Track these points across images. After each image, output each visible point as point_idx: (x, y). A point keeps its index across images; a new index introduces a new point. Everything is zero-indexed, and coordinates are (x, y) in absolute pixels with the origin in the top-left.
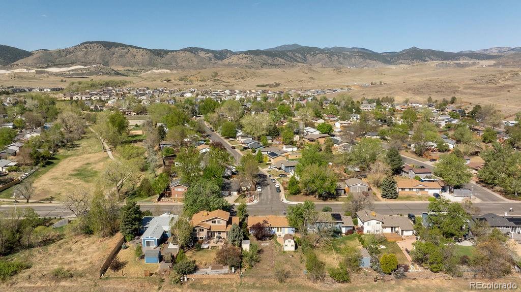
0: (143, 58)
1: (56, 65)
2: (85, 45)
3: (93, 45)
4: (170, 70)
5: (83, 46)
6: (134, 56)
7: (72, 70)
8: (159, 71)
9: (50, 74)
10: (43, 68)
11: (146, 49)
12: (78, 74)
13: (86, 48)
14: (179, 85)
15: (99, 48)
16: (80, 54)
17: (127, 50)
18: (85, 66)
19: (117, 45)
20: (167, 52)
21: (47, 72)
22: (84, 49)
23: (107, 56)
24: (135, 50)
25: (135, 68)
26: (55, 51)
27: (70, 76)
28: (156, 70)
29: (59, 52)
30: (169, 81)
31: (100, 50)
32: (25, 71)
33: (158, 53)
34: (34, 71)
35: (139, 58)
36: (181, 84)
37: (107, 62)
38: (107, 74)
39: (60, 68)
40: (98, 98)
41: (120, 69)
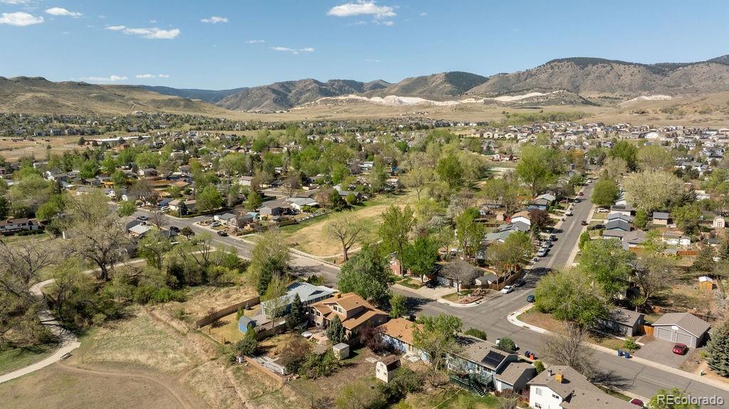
0: (632, 78)
1: (509, 93)
2: (552, 64)
3: (563, 63)
4: (672, 95)
5: (549, 66)
6: (620, 76)
7: (526, 99)
8: (653, 97)
9: (499, 104)
10: (493, 96)
11: (640, 65)
12: (532, 104)
13: (552, 68)
14: (657, 119)
15: (570, 67)
16: (544, 76)
17: (609, 68)
18: (544, 92)
19: (594, 61)
20: (674, 67)
21: (496, 102)
22: (550, 70)
23: (579, 77)
24: (622, 67)
25: (617, 94)
26: (513, 74)
27: (522, 107)
28: (647, 96)
29: (518, 76)
30: (643, 113)
31: (569, 71)
32: (473, 101)
33: (660, 70)
34: (482, 101)
35: (626, 79)
36: (660, 117)
37: (578, 87)
38: (571, 103)
39: (513, 96)
40: (513, 136)
41: (594, 96)
